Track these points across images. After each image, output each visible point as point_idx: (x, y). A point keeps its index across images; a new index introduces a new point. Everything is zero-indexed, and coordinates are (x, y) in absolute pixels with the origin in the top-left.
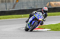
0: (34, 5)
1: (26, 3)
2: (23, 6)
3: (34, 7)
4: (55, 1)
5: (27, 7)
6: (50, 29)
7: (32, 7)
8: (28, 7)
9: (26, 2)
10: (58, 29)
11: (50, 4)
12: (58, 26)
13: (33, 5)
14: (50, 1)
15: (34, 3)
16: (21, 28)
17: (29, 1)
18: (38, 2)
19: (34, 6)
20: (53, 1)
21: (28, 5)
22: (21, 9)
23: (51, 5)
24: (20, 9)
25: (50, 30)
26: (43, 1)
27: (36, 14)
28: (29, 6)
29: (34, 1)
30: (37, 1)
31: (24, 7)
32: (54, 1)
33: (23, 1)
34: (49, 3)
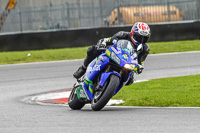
0: (68, 18)
1: (42, 11)
2: (30, 21)
3: (67, 25)
4: (138, 6)
5: (45, 26)
6: (121, 101)
7: (61, 25)
8: (48, 24)
9: (39, 9)
10: (146, 99)
11: (120, 15)
12: (146, 91)
13: (63, 19)
14: (121, 6)
15: (66, 12)
16: (23, 97)
17: (51, 5)
18: (79, 8)
19: (67, 22)
20: (129, 6)
21: (46, 19)
22: (24, 32)
23: (124, 18)
24: (19, 32)
25: (121, 104)
26: (97, 4)
27: (113, 48)
28: (51, 20)
29: (68, 4)
30: (78, 4)
31: (34, 24)
32: (133, 5)
33: (31, 5)
34: (116, 10)
